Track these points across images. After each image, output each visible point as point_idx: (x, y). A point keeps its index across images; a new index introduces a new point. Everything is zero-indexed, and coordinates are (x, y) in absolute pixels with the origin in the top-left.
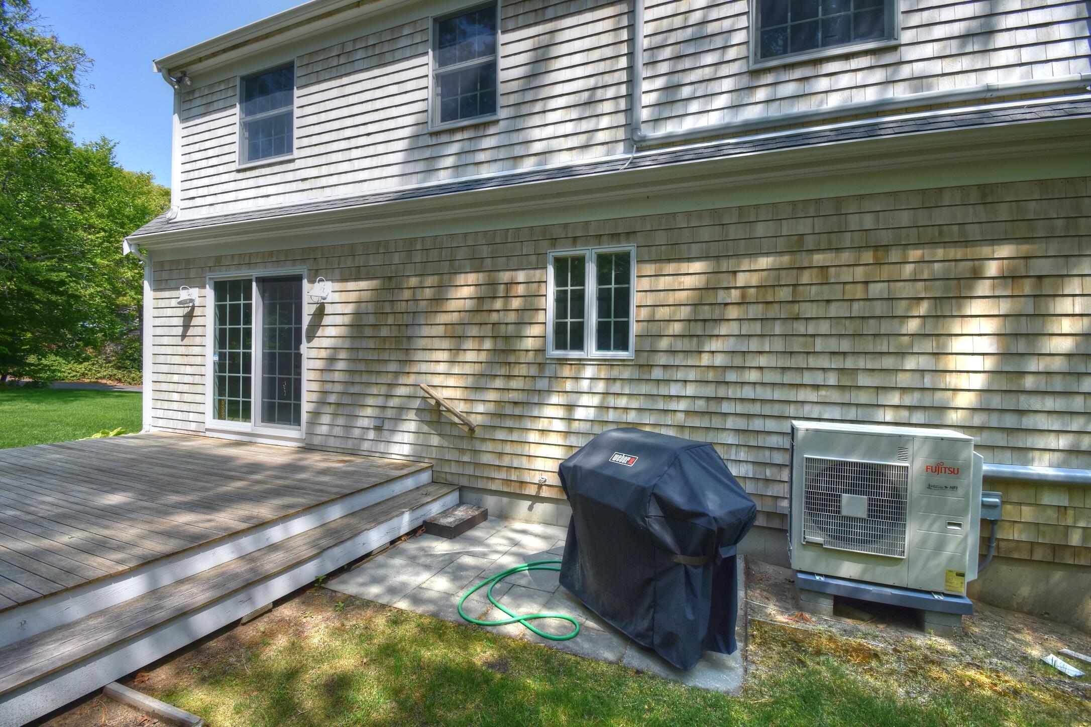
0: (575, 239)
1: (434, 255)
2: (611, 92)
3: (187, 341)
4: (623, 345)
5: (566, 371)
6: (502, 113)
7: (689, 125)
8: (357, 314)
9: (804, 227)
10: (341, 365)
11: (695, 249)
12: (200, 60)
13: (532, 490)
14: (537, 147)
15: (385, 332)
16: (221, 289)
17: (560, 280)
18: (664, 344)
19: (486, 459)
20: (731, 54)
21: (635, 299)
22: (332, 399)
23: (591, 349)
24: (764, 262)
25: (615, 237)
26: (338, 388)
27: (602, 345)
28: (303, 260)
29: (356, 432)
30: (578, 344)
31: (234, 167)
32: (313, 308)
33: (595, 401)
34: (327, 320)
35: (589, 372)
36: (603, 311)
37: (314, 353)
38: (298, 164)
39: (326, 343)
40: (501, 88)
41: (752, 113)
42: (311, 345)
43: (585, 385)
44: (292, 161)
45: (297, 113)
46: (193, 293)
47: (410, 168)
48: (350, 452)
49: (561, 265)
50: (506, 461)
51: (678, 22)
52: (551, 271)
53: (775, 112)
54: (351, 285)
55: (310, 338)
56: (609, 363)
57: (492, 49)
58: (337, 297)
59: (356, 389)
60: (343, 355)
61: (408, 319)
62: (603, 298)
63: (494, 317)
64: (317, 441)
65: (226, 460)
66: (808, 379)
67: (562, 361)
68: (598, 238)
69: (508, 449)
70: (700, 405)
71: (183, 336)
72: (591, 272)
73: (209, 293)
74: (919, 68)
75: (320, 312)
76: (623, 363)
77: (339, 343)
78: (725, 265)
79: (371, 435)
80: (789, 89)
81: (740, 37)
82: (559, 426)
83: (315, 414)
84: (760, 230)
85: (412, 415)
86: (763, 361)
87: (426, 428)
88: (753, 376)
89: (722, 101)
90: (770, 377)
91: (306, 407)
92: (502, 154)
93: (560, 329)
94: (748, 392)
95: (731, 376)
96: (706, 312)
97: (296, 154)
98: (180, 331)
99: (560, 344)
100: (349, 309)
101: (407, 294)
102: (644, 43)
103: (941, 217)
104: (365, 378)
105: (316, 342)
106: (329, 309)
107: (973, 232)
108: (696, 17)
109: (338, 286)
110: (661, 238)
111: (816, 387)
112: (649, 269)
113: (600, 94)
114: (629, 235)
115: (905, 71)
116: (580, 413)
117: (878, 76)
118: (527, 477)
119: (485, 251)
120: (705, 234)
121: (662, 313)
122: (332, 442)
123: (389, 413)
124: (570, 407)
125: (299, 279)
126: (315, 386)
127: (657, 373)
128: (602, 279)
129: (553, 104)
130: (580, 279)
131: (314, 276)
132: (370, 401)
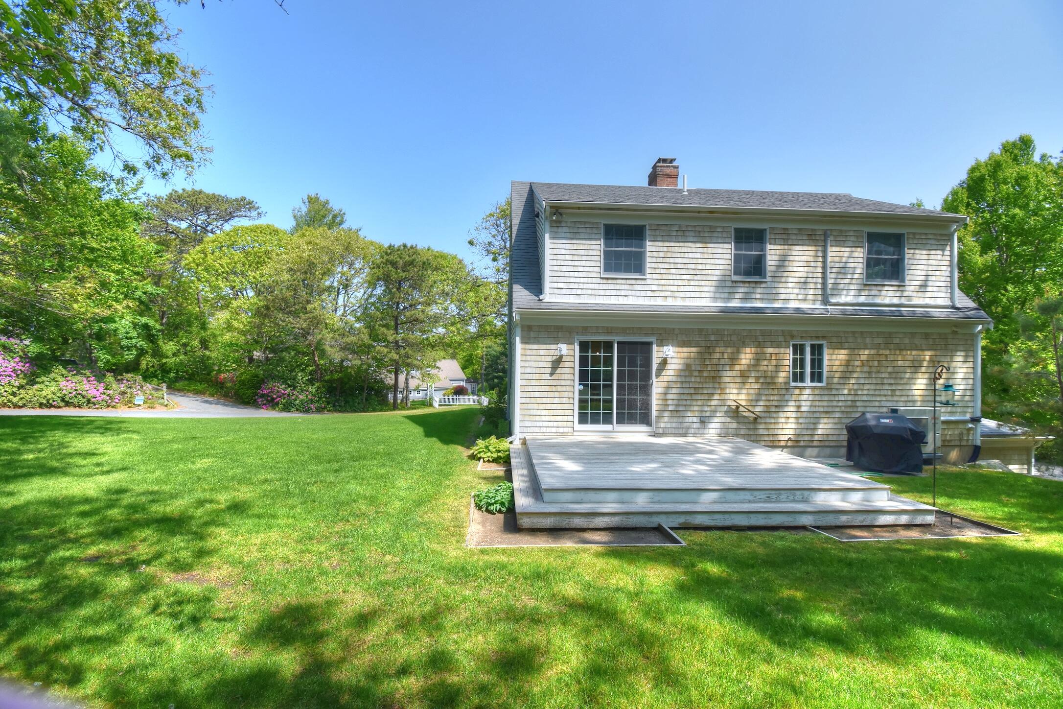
0: (802, 337)
1: (734, 338)
2: (814, 280)
3: (554, 377)
4: (820, 380)
5: (797, 392)
6: (769, 279)
7: (843, 299)
8: (687, 364)
9: (880, 340)
10: (674, 391)
11: (846, 345)
13: (783, 444)
14: (783, 297)
15: (705, 374)
16: (584, 346)
17: (795, 353)
18: (836, 380)
19: (761, 432)
20: (856, 276)
21: (826, 363)
22: (670, 408)
23: (808, 383)
24: (867, 352)
25: (817, 338)
26: (675, 402)
27: (812, 381)
28: (653, 334)
29: (687, 425)
30: (802, 380)
31: (601, 275)
32: (659, 361)
33: (808, 403)
34: (668, 367)
35: (808, 392)
36: (812, 367)
37: (660, 384)
38: (649, 282)
39: (666, 379)
40: (769, 268)
41: (862, 299)
42: (658, 380)
43: (804, 397)
44: (645, 279)
45: (648, 254)
46: (562, 347)
47: (718, 295)
48: (683, 435)
49: (795, 346)
50: (771, 432)
51: (837, 259)
52: (791, 348)
53: (870, 301)
54: (685, 349)
55: (657, 376)
56: (813, 388)
57: (763, 249)
58: (675, 355)
59: (687, 403)
60: (677, 385)
62: (812, 361)
63: (765, 368)
64: (661, 431)
66: (882, 393)
67: (796, 387)
68: (811, 338)
69: (772, 426)
70: (849, 403)
71: (552, 374)
72: (808, 350)
73: (577, 348)
74: (910, 294)
75: (664, 362)
76: (821, 388)
77: (674, 379)
78: (856, 352)
79: (698, 425)
80: (873, 293)
81: (859, 271)
82: (794, 415)
83: (658, 417)
84: (868, 340)
85: (722, 414)
86: (868, 387)
87: (728, 420)
88: (865, 392)
89: (852, 293)
90: (871, 392)
91: (654, 413)
92: (766, 297)
93: (795, 374)
94: (865, 398)
95: (860, 392)
96: (850, 369)
97: (648, 276)
98: (549, 370)
99: (795, 380)
100: (683, 361)
101: (718, 356)
102: (829, 264)
103: (916, 341)
104: (694, 397)
105: (661, 378)
106: (669, 361)
107: (924, 347)
108: (844, 260)
109: (677, 349)
110: (835, 340)
111: (885, 395)
112: (831, 351)
113: (809, 280)
114: (824, 337)
115: (906, 294)
116: (803, 409)
117: (898, 294)
118: (781, 438)
119: (760, 339)
120: (851, 340)
121: (835, 369)
122: (670, 431)
123: (708, 414)
124: (799, 407)
125: (649, 344)
126: (660, 402)
127: (834, 392)
128: (812, 354)
129: (790, 280)
130: (802, 352)
131: (661, 344)
132: (696, 408)
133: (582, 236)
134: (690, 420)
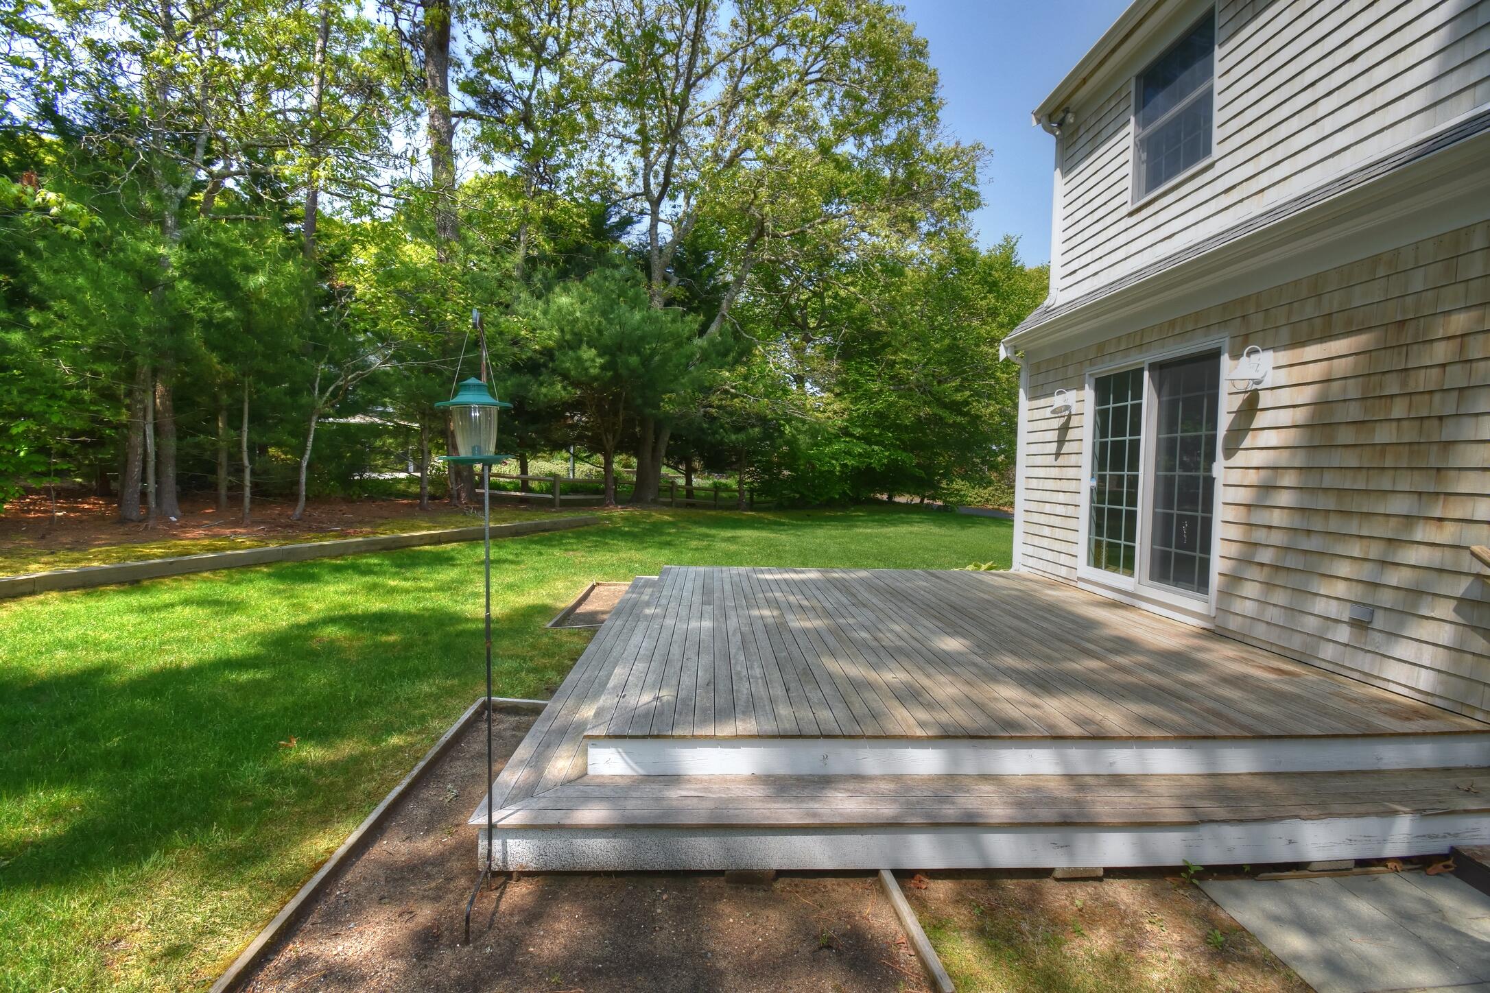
3: (1061, 461)
8: (1320, 405)
10: (1285, 499)
12: (1085, 81)
15: (1384, 435)
16: (1104, 388)
22: (1266, 556)
26: (1277, 538)
28: (1224, 324)
29: (1311, 624)
31: (1129, 208)
32: (1237, 402)
34: (1261, 420)
37: (1235, 477)
38: (1219, 168)
39: (1258, 458)
42: (1231, 463)
44: (1212, 166)
45: (1220, 83)
46: (1069, 398)
48: (1297, 656)
54: (1312, 351)
55: (1230, 452)
58: (1282, 377)
59: (1313, 544)
60: (1289, 479)
61: (1440, 405)
64: (1233, 624)
65: (1091, 624)
71: (1058, 454)
73: (1089, 394)
75: (1251, 406)
77: (1283, 458)
79: (1343, 634)
83: (1234, 579)
85: (1445, 610)
87: (1481, 644)
91: (1218, 565)
97: (1217, 151)
98: (1053, 448)
100: (1306, 395)
101: (1441, 353)
104: (1334, 524)
105: (1240, 459)
106: (1265, 400)
109: (1285, 357)
122: (1260, 631)
123: (1386, 598)
125: (1213, 357)
126: (1235, 533)
131: (1241, 347)
132: (1344, 569)
133: (1104, 135)
134: (1320, 606)
